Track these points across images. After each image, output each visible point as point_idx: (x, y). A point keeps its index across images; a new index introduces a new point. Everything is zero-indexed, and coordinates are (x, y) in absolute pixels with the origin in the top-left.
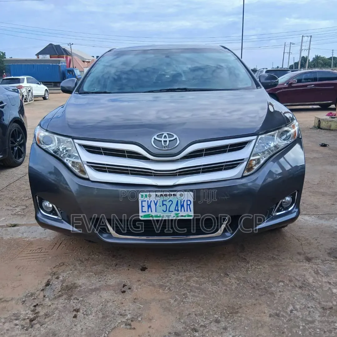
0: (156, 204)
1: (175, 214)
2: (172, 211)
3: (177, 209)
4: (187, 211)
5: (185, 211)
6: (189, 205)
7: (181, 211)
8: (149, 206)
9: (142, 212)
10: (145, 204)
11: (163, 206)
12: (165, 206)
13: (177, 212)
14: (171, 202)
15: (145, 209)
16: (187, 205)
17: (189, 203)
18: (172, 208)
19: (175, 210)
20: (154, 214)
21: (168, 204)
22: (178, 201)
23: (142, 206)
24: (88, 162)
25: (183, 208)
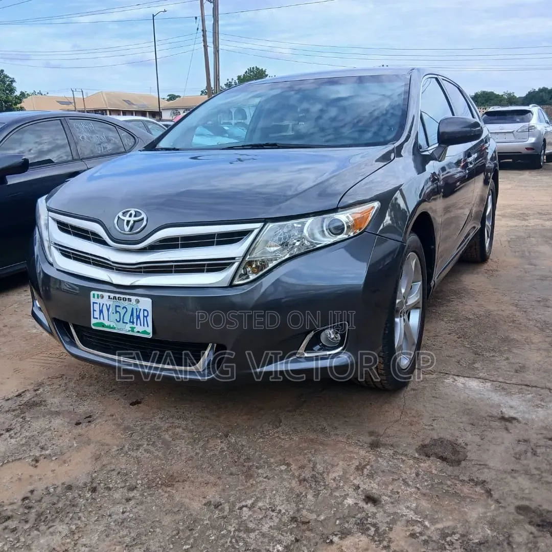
0: (108, 310)
1: (130, 327)
2: (127, 323)
3: (132, 321)
4: (144, 326)
5: (141, 325)
6: (146, 317)
7: (137, 325)
8: (101, 311)
9: (94, 318)
10: (97, 307)
11: (116, 313)
12: (118, 313)
13: (133, 326)
14: (125, 310)
15: (97, 314)
16: (144, 316)
17: (146, 314)
18: (127, 319)
19: (130, 322)
20: (107, 323)
21: (122, 312)
22: (133, 308)
23: (94, 310)
24: (55, 244)
25: (139, 320)
